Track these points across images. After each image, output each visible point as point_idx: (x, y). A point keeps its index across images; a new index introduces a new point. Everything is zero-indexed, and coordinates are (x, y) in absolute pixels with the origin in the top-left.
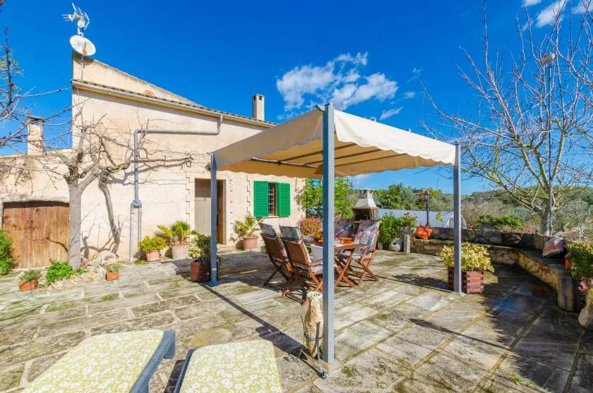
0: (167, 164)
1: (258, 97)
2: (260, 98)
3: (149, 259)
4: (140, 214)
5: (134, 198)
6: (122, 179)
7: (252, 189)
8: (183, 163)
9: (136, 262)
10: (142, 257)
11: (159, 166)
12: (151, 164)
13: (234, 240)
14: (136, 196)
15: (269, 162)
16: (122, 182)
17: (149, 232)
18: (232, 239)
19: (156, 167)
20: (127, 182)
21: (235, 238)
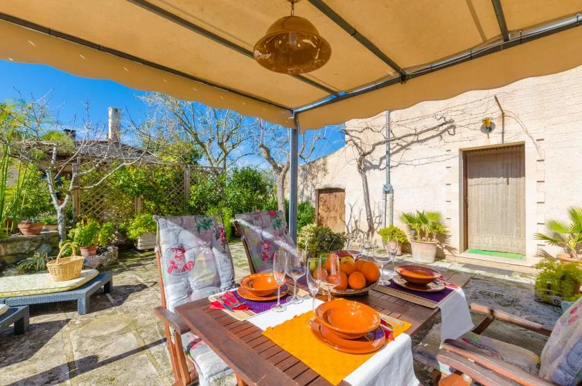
4: (392, 199)
5: (385, 183)
6: (378, 164)
8: (443, 132)
12: (404, 142)
14: (388, 180)
16: (377, 167)
19: (409, 145)
20: (383, 166)
21: (555, 256)
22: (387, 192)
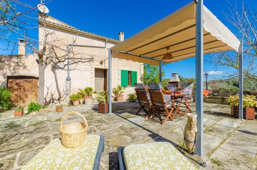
0: (82, 60)
1: (121, 33)
2: (122, 34)
3: (74, 104)
4: (70, 83)
5: (67, 76)
6: (63, 67)
7: (120, 74)
9: (69, 106)
10: (72, 103)
11: (79, 61)
12: (76, 61)
13: (113, 97)
14: (68, 75)
15: (136, 55)
16: (62, 69)
17: (74, 91)
18: (112, 97)
20: (66, 68)
21: (113, 96)
22: (68, 80)
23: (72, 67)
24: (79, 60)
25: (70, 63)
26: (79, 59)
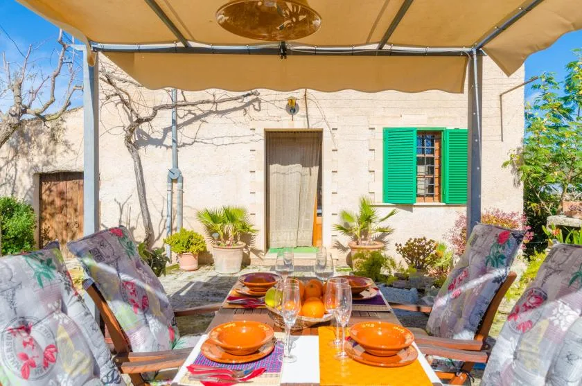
4: (182, 190)
5: (171, 167)
6: (160, 138)
7: (378, 144)
8: (248, 104)
11: (209, 112)
12: (198, 111)
14: (176, 165)
16: (159, 143)
18: (339, 246)
19: (206, 115)
20: (168, 141)
21: (346, 245)
22: (173, 181)
23: (186, 134)
24: (207, 107)
25: (180, 121)
26: (208, 102)
